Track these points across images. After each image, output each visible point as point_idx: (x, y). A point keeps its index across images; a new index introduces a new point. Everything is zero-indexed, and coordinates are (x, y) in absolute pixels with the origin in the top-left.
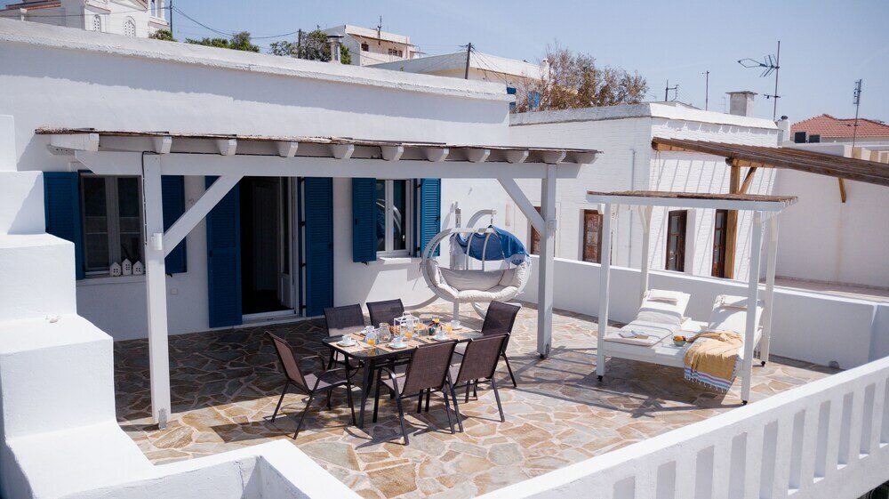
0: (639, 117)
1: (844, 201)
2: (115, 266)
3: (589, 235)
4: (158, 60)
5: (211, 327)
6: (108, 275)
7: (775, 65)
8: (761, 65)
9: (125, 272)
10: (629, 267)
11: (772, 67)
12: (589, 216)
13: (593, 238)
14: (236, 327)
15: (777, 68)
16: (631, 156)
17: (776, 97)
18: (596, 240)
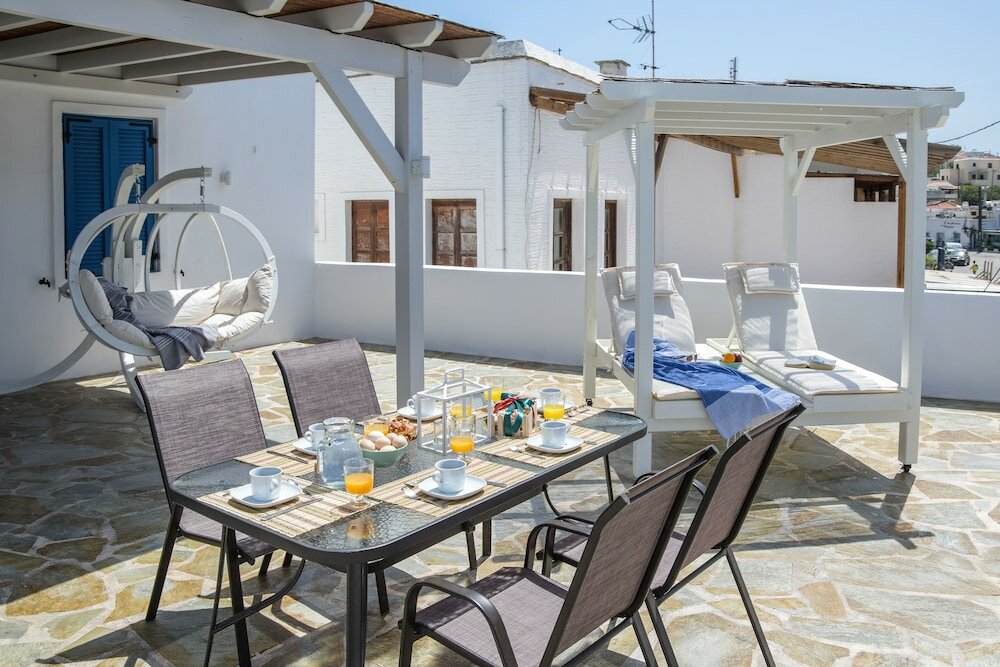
0: (508, 58)
1: (737, 196)
3: (441, 237)
7: (650, 29)
8: (635, 28)
10: (505, 267)
11: (647, 31)
12: (440, 209)
13: (446, 242)
15: (653, 32)
16: (499, 114)
17: (654, 68)
18: (451, 244)
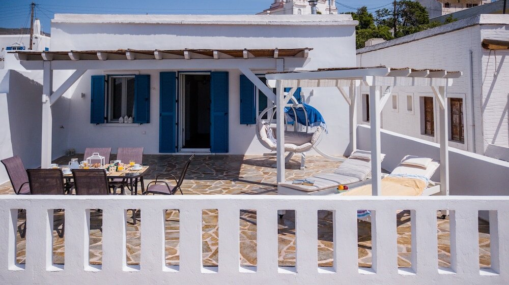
0: (473, 26)
2: (121, 119)
4: (140, 24)
5: (160, 152)
6: (118, 123)
9: (125, 122)
13: (456, 119)
14: (173, 154)
18: (458, 120)
